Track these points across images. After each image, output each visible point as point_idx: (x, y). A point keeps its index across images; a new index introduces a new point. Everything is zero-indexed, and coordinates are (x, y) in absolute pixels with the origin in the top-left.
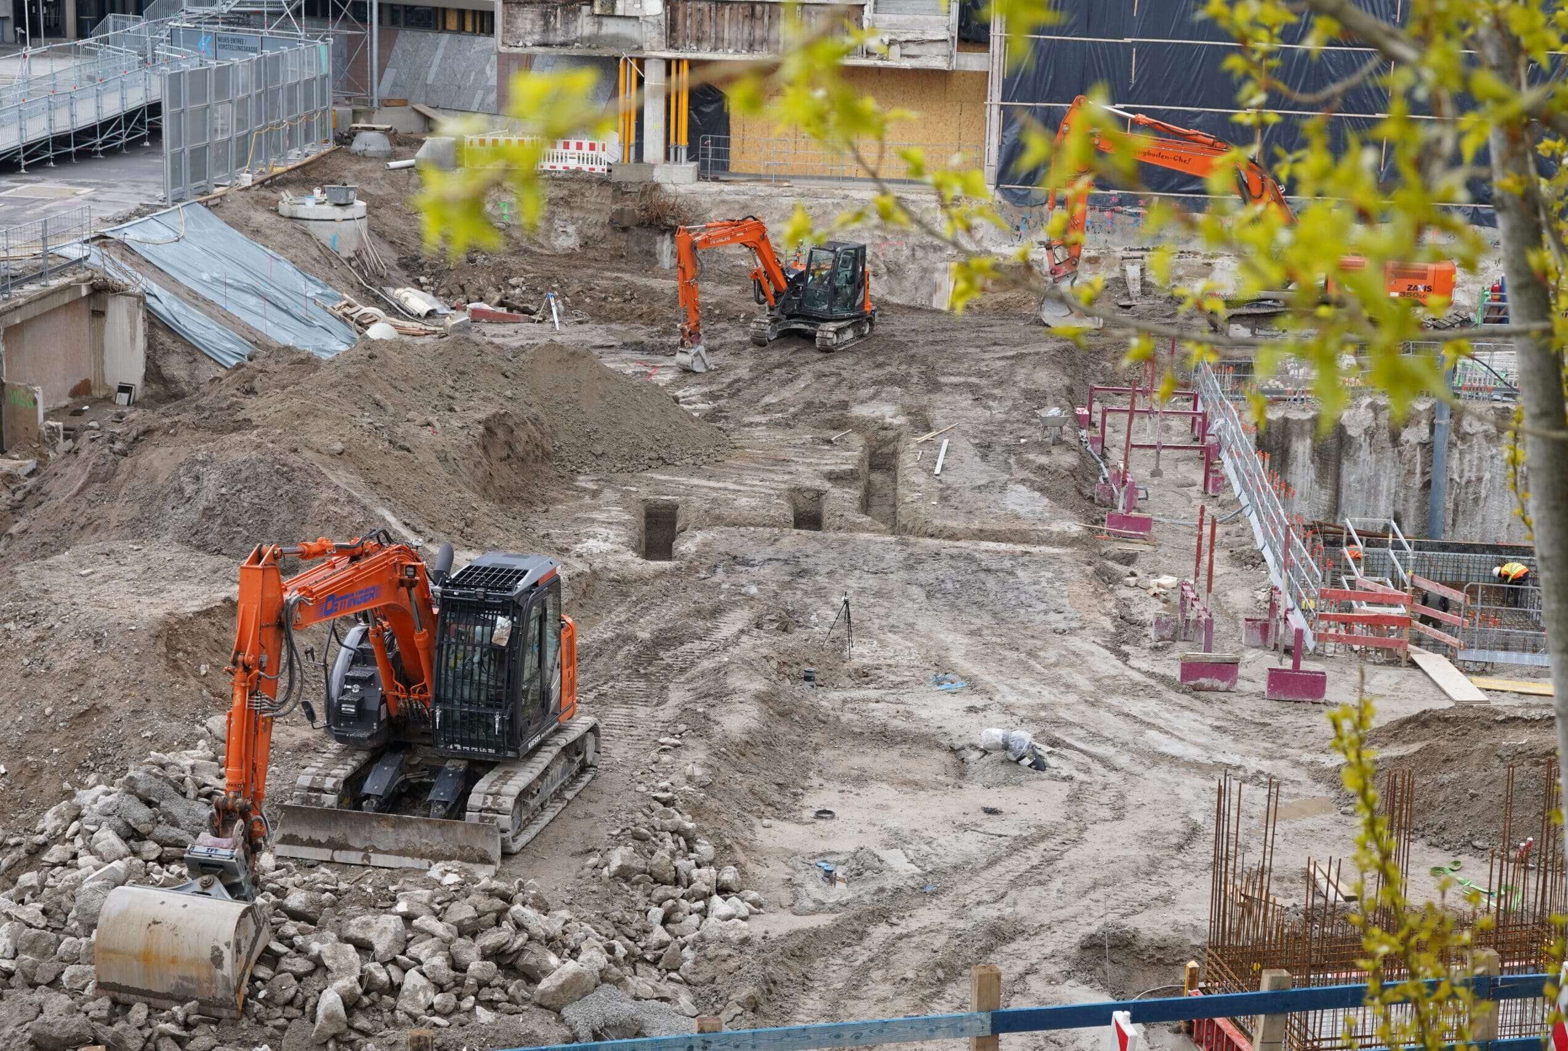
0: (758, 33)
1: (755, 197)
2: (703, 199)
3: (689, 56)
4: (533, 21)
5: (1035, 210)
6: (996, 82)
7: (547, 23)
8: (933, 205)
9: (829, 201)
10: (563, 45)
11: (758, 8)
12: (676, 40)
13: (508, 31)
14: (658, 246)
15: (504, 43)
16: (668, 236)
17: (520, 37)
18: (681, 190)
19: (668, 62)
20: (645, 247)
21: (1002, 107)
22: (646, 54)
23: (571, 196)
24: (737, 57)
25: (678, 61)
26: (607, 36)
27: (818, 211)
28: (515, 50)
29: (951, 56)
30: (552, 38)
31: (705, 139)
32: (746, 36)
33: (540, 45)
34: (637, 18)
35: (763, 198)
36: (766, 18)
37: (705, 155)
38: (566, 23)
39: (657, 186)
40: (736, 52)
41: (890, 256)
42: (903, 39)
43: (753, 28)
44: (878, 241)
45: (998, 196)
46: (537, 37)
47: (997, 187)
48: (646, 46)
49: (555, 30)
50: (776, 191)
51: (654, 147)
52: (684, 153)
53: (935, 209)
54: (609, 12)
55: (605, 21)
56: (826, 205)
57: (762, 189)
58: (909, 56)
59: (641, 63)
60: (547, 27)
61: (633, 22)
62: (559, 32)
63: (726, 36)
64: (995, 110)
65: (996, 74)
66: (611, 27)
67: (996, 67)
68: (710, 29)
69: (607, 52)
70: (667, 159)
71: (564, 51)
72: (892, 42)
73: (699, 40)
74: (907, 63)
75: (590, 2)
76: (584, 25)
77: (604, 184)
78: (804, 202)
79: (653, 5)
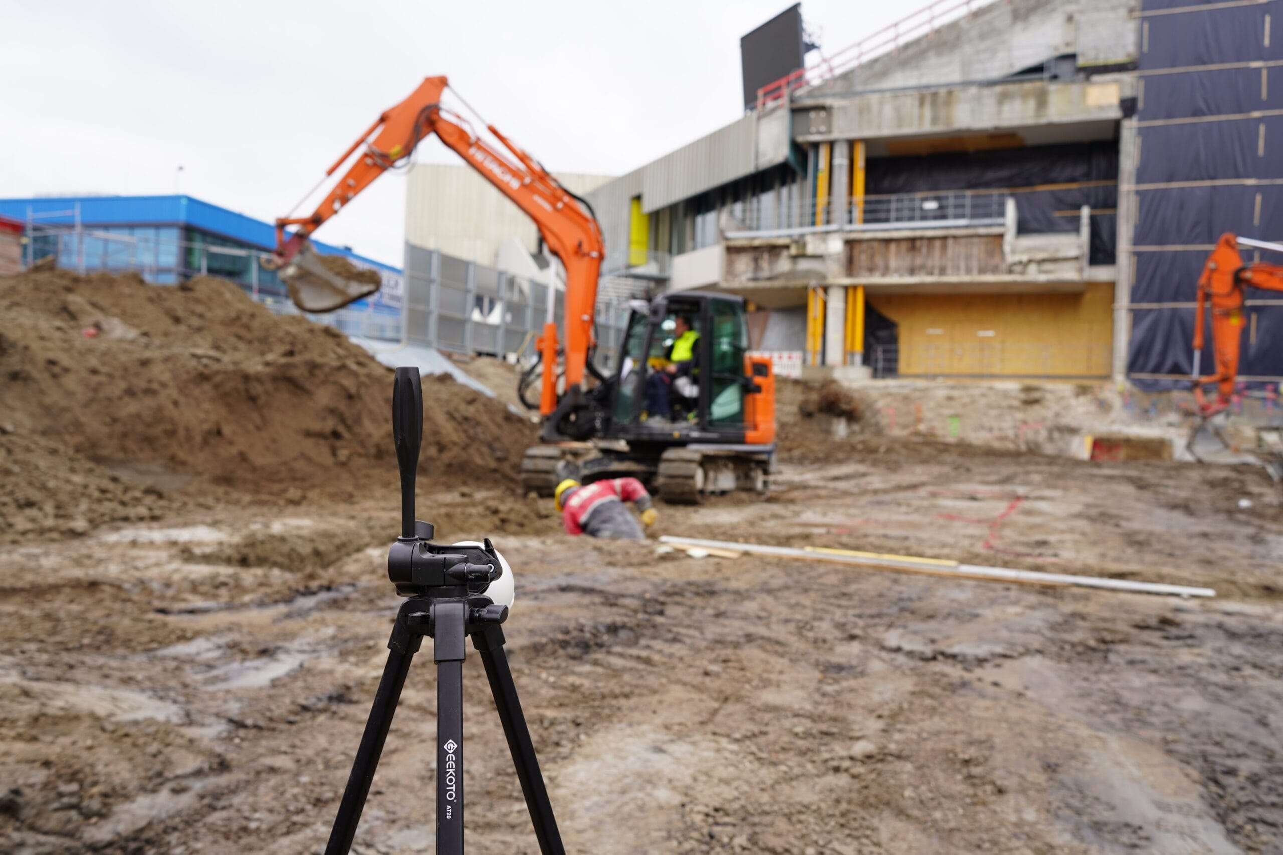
0: (918, 261)
1: (915, 389)
2: (874, 394)
3: (863, 281)
4: (747, 264)
6: (1124, 288)
7: (757, 265)
8: (1068, 393)
9: (976, 392)
10: (770, 279)
11: (918, 243)
12: (853, 272)
13: (730, 273)
14: (835, 426)
15: (726, 281)
16: (843, 420)
17: (738, 276)
18: (856, 385)
19: (846, 288)
20: (825, 428)
21: (1131, 310)
22: (831, 282)
24: (901, 281)
25: (855, 287)
26: (801, 271)
27: (966, 400)
28: (734, 285)
29: (1083, 270)
30: (761, 275)
31: (877, 349)
32: (908, 263)
33: (752, 281)
34: (822, 256)
35: (920, 390)
36: (924, 250)
37: (877, 361)
38: (771, 263)
39: (833, 381)
40: (900, 277)
41: (1030, 435)
42: (1040, 257)
43: (914, 258)
44: (1019, 424)
45: (1128, 385)
46: (749, 276)
47: (1127, 376)
48: (830, 276)
49: (763, 269)
50: (932, 384)
51: (835, 354)
52: (858, 359)
53: (1070, 396)
54: (802, 253)
55: (799, 261)
57: (921, 383)
58: (1045, 272)
59: (826, 289)
60: (757, 268)
61: (820, 260)
62: (766, 271)
63: (892, 265)
64: (1124, 312)
65: (1123, 283)
66: (804, 265)
67: (1123, 278)
68: (879, 261)
69: (799, 283)
70: (845, 362)
71: (768, 284)
72: (1030, 261)
73: (871, 270)
74: (1043, 278)
75: (787, 247)
76: (784, 265)
77: (796, 382)
78: (955, 393)
79: (836, 246)
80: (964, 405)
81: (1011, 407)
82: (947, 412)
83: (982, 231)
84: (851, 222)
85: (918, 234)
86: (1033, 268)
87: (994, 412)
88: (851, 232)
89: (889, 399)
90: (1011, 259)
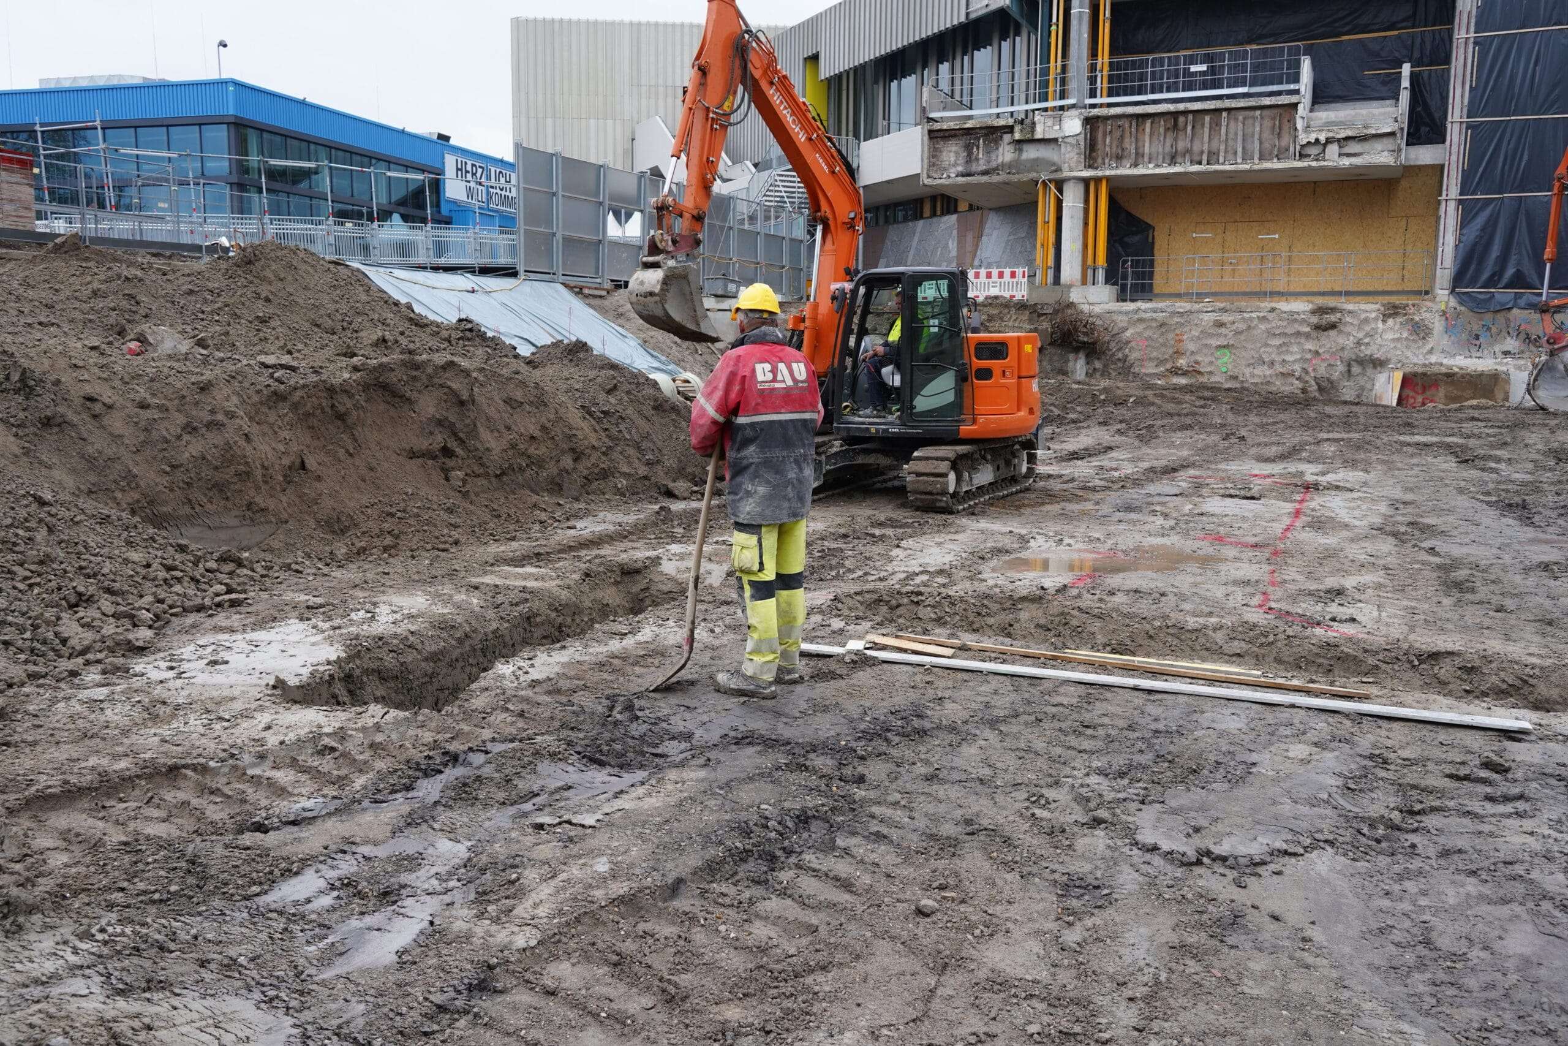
0: (1181, 145)
1: (1175, 314)
2: (1121, 321)
3: (1108, 173)
4: (956, 153)
5: (1500, 317)
6: (1453, 173)
7: (970, 154)
8: (1373, 315)
9: (1254, 315)
10: (985, 173)
11: (1181, 119)
12: (1095, 160)
13: (934, 165)
14: (1071, 364)
15: (929, 177)
16: (1082, 356)
17: (945, 169)
18: (1097, 309)
19: (1086, 182)
20: (1057, 365)
21: (1460, 202)
22: (1066, 174)
23: (990, 321)
24: (1157, 171)
25: (1098, 180)
26: (1027, 160)
27: (1242, 326)
28: (938, 182)
29: (1400, 150)
30: (975, 168)
31: (1126, 262)
32: (1168, 149)
33: (963, 176)
34: (1055, 140)
35: (1181, 314)
36: (1189, 128)
37: (1125, 277)
38: (988, 152)
39: (1071, 305)
40: (1157, 166)
41: (1322, 371)
42: (1342, 135)
43: (1176, 140)
44: (1309, 356)
45: (1453, 302)
46: (960, 169)
47: (1452, 292)
48: (1065, 167)
49: (977, 159)
50: (1197, 306)
51: (1070, 270)
52: (1101, 275)
53: (1376, 319)
54: (1028, 136)
55: (1025, 147)
56: (1251, 319)
57: (1182, 306)
58: (1349, 155)
59: (1060, 185)
60: (970, 159)
61: (1053, 146)
62: (981, 162)
63: (1147, 150)
64: (1452, 205)
65: (1454, 166)
66: (1031, 153)
67: (1454, 158)
68: (1129, 145)
69: (1026, 177)
70: (1084, 282)
71: (985, 179)
72: (1329, 141)
73: (1119, 158)
74: (1346, 162)
75: (1010, 129)
76: (1005, 153)
77: (1021, 306)
78: (1226, 318)
79: (1073, 125)
80: (1238, 333)
81: (1298, 334)
82: (1214, 342)
83: (1267, 101)
84: (1093, 94)
85: (1181, 107)
86: (1333, 150)
87: (1277, 342)
88: (1093, 106)
89: (1140, 327)
90: (1303, 139)
